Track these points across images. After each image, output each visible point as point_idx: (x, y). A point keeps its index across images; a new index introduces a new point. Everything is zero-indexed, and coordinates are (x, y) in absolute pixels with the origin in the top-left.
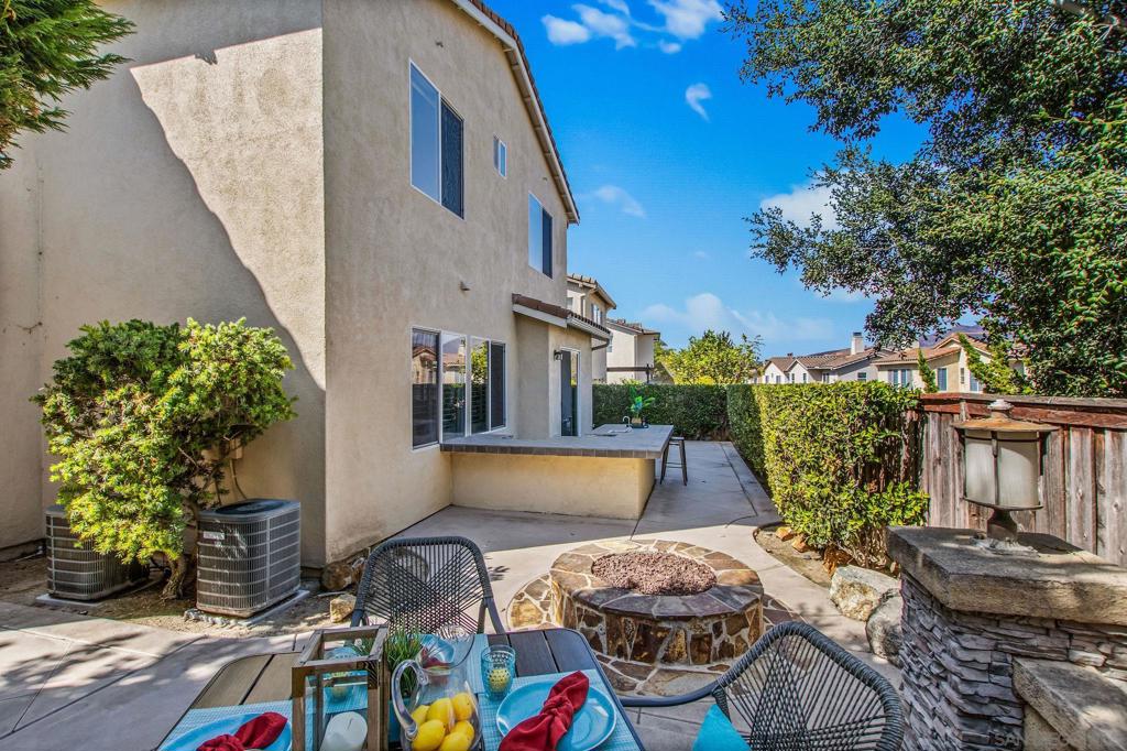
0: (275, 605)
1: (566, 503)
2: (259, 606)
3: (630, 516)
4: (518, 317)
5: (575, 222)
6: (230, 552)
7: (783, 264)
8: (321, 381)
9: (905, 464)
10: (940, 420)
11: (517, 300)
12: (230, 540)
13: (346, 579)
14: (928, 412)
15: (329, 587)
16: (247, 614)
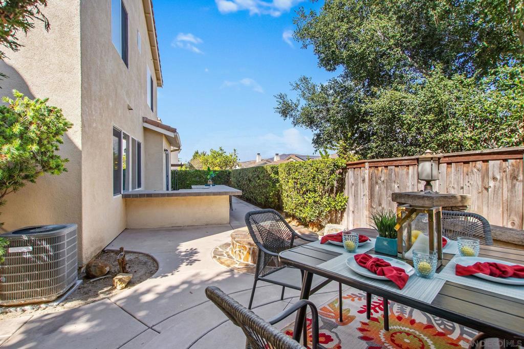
0: (69, 290)
1: (194, 220)
2: (62, 291)
3: (226, 222)
4: (145, 129)
5: (161, 86)
6: (39, 258)
7: (286, 116)
8: (80, 147)
9: (336, 187)
10: (354, 171)
11: (145, 120)
12: (37, 251)
13: (106, 269)
14: (348, 169)
15: (96, 275)
16: (54, 298)
